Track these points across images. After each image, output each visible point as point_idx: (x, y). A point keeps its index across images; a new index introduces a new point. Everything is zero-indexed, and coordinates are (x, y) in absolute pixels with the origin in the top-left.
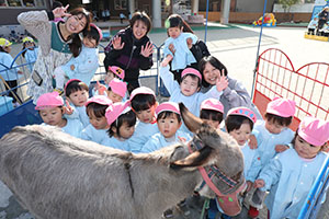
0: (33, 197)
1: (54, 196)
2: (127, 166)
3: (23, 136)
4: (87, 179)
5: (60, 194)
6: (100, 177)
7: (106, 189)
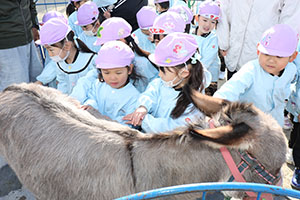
0: (22, 166)
1: (43, 169)
2: (129, 148)
3: (18, 95)
4: (80, 156)
5: (50, 167)
6: (96, 156)
7: (103, 171)
